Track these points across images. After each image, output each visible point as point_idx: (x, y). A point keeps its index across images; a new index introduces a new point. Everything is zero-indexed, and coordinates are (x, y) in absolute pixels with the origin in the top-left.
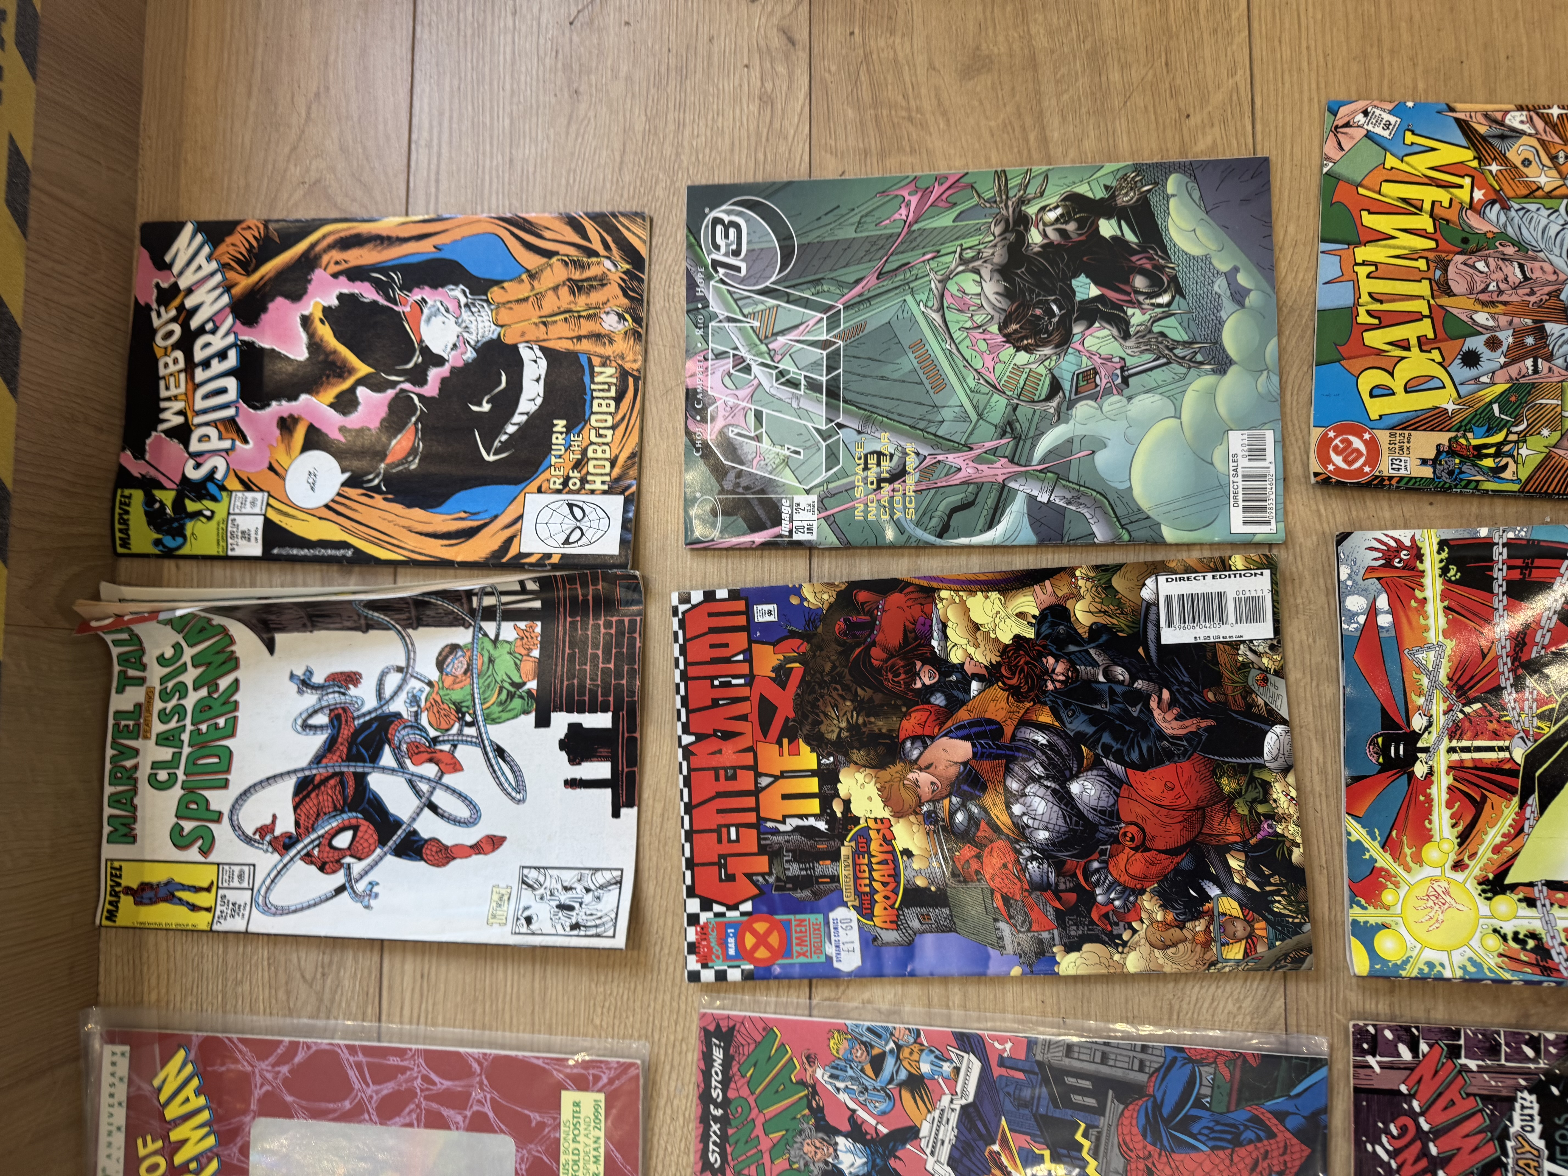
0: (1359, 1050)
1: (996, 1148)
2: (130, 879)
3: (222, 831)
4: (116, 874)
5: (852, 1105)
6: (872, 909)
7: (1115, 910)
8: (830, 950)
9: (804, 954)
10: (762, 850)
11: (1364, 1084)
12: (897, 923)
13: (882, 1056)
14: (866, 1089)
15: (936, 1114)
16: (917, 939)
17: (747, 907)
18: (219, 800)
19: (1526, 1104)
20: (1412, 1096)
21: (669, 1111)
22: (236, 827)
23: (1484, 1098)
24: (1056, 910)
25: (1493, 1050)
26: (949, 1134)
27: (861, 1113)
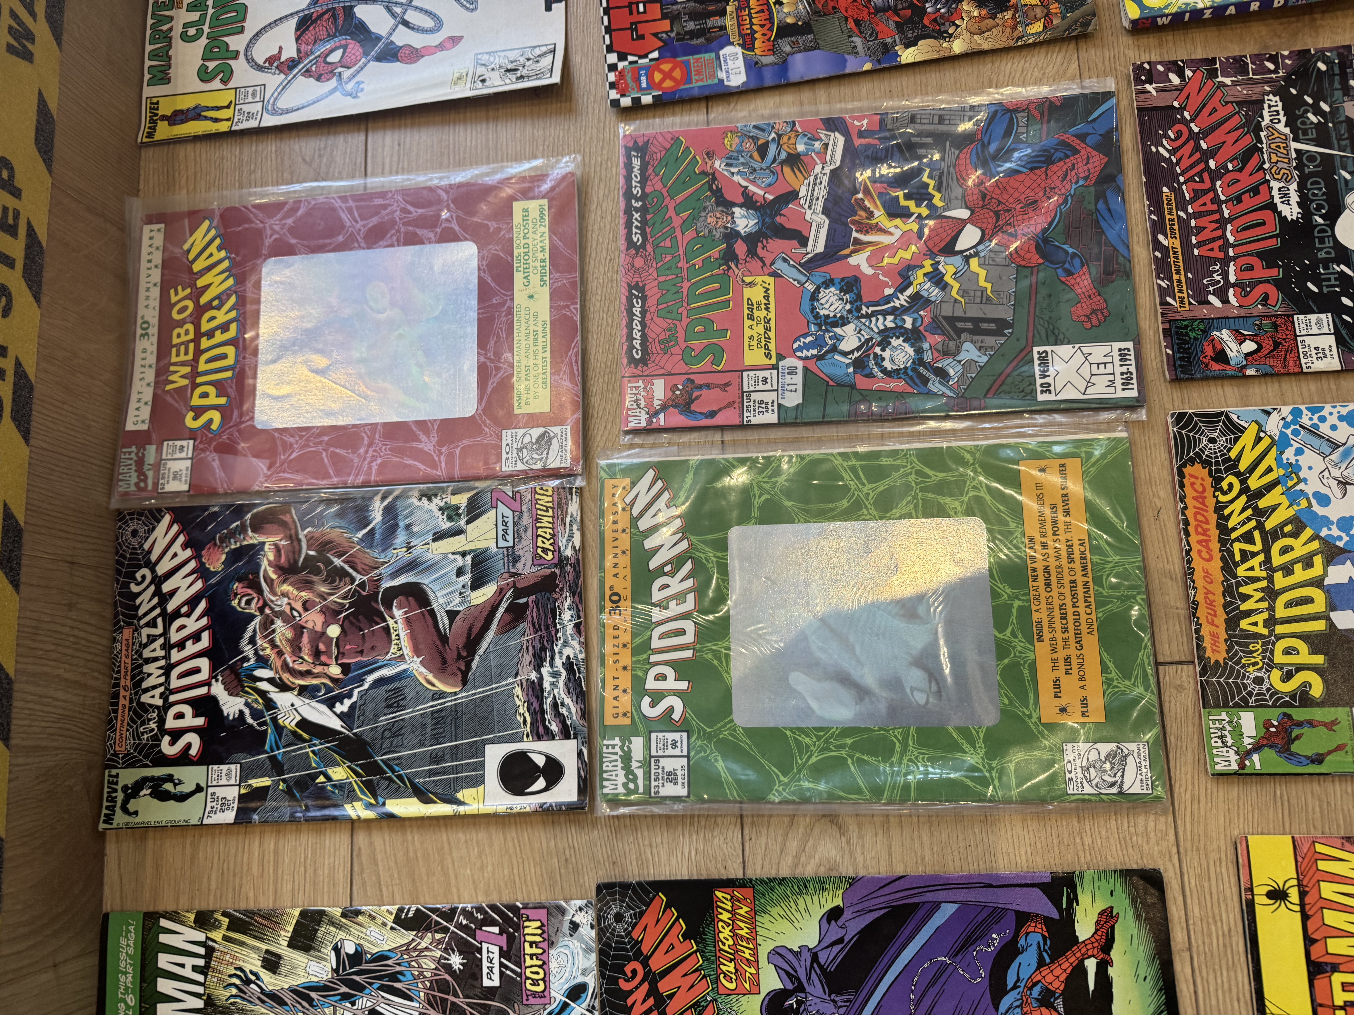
0: (1138, 81)
1: (860, 196)
2: (165, 109)
3: (239, 65)
4: (154, 107)
5: (744, 183)
6: (753, 44)
7: (942, 16)
8: (722, 75)
9: (702, 80)
10: (664, 16)
11: (1144, 104)
12: (773, 50)
13: (766, 144)
14: (755, 170)
15: (812, 178)
16: (789, 58)
17: (655, 55)
18: (236, 43)
19: (1272, 103)
20: (1182, 109)
21: (599, 213)
22: (250, 61)
23: (1238, 103)
24: (896, 23)
25: (1243, 70)
26: (822, 192)
27: (752, 188)
